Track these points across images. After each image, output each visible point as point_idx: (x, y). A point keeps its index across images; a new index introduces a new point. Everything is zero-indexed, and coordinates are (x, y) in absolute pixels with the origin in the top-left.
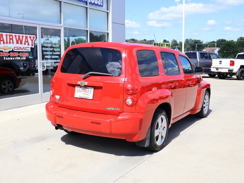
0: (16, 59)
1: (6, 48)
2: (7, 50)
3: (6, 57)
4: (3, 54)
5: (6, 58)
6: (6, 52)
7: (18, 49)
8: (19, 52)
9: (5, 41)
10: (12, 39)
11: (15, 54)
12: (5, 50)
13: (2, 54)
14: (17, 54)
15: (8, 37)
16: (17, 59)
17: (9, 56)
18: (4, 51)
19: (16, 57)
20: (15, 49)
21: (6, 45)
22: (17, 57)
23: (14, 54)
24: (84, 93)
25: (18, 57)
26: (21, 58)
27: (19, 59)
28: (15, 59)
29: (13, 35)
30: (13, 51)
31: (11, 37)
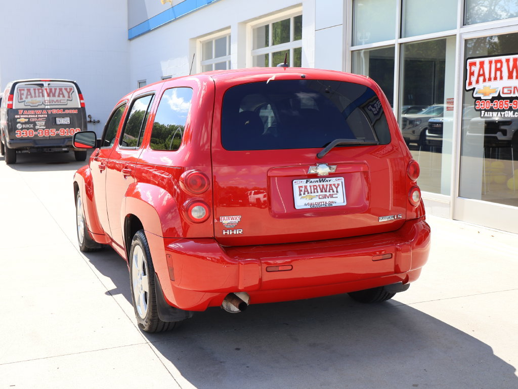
0: (504, 114)
1: (487, 91)
2: (488, 95)
3: (486, 110)
4: (481, 105)
5: (486, 113)
6: (486, 100)
7: (511, 91)
8: (511, 99)
9: (487, 76)
10: (500, 69)
11: (502, 105)
12: (485, 94)
13: (479, 105)
14: (506, 104)
16: (506, 116)
17: (492, 110)
18: (482, 98)
19: (504, 110)
20: (503, 93)
21: (487, 84)
22: (507, 112)
23: (501, 103)
24: (320, 193)
25: (508, 110)
26: (514, 114)
27: (509, 116)
28: (501, 114)
29: (503, 58)
30: (499, 98)
31: (499, 65)
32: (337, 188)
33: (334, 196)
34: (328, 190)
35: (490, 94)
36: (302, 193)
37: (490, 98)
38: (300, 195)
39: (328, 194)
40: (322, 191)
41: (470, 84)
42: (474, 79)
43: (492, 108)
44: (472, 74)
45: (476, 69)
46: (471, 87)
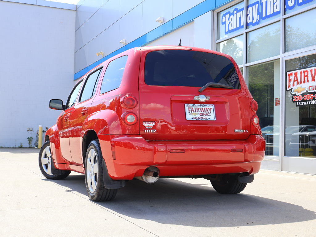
0: (310, 103)
1: (300, 90)
2: (300, 92)
3: (299, 101)
4: (296, 98)
5: (299, 103)
6: (299, 95)
7: (314, 88)
8: (314, 93)
9: (299, 81)
10: (307, 76)
11: (309, 97)
12: (298, 92)
13: (295, 98)
14: (311, 97)
15: (303, 74)
16: (312, 104)
17: (303, 101)
18: (297, 94)
19: (310, 100)
20: (309, 90)
21: (300, 85)
22: (312, 101)
25: (313, 100)
27: (313, 103)
28: (309, 103)
29: (309, 69)
30: (307, 93)
31: (306, 74)
32: (210, 111)
33: (209, 115)
34: (205, 111)
35: (302, 91)
36: (190, 111)
37: (302, 94)
38: (189, 112)
39: (205, 113)
40: (201, 112)
41: (289, 86)
42: (291, 83)
43: (303, 99)
44: (290, 80)
45: (292, 77)
46: (290, 89)
